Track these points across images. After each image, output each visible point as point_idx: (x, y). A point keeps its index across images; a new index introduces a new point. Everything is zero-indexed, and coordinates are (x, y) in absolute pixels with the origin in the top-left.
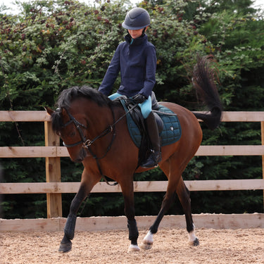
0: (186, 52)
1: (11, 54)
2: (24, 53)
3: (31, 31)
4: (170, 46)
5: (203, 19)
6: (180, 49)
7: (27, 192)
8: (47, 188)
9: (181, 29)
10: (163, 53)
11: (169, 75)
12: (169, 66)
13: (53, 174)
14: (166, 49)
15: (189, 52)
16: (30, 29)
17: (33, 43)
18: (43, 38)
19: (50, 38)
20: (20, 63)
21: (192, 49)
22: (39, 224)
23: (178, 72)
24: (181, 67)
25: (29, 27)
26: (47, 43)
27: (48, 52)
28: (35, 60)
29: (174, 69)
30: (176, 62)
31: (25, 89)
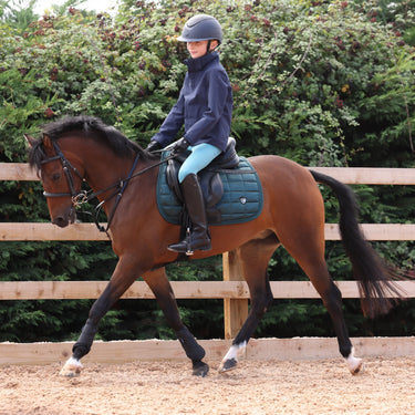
0: (390, 74)
1: (119, 73)
2: (140, 72)
3: (149, 36)
4: (363, 64)
5: (410, 21)
6: (380, 68)
7: (197, 296)
8: (226, 290)
9: (380, 36)
10: (353, 75)
11: (363, 110)
12: (363, 95)
13: (235, 267)
14: (357, 68)
15: (395, 73)
16: (148, 34)
17: (153, 56)
18: (167, 49)
19: (177, 49)
20: (135, 88)
21: (401, 68)
22: (213, 348)
23: (379, 105)
24: (382, 97)
25: (144, 31)
26: (173, 57)
27: (179, 71)
28: (156, 83)
29: (371, 101)
30: (374, 90)
31: (143, 130)
